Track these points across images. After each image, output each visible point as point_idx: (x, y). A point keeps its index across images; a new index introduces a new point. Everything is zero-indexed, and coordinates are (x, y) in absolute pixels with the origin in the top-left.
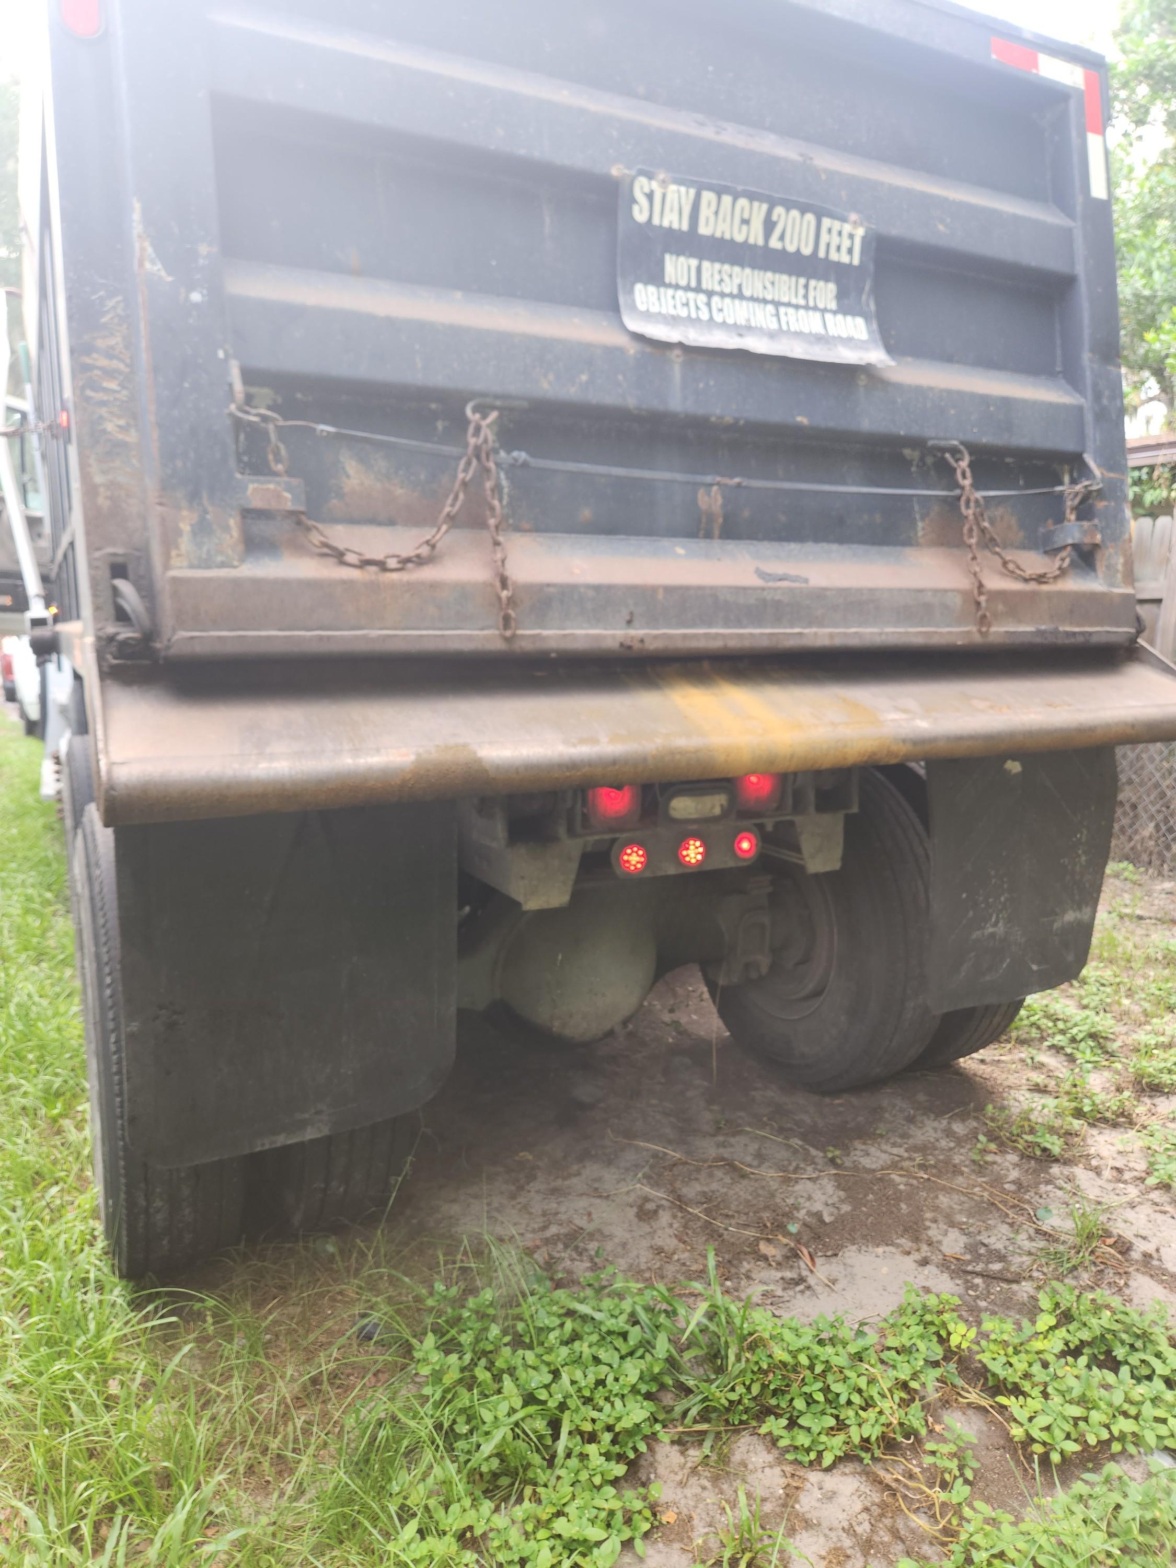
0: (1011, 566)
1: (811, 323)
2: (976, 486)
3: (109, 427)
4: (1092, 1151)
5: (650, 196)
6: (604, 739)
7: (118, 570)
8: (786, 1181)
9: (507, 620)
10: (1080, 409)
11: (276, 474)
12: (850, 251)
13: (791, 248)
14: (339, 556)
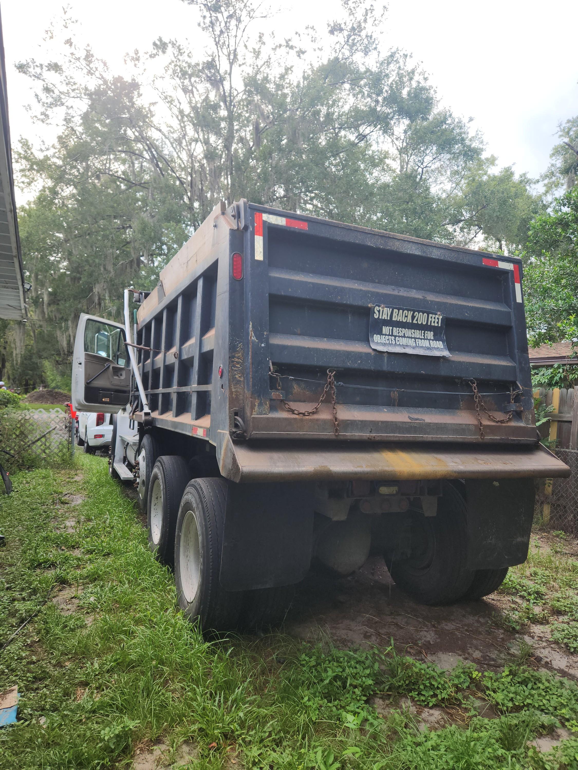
0: (492, 417)
1: (426, 343)
2: (479, 392)
3: (237, 376)
4: (532, 631)
5: (379, 311)
6: (364, 466)
7: (236, 414)
8: (417, 631)
9: (336, 430)
10: (515, 367)
11: (279, 390)
12: (438, 323)
13: (420, 323)
14: (292, 411)
